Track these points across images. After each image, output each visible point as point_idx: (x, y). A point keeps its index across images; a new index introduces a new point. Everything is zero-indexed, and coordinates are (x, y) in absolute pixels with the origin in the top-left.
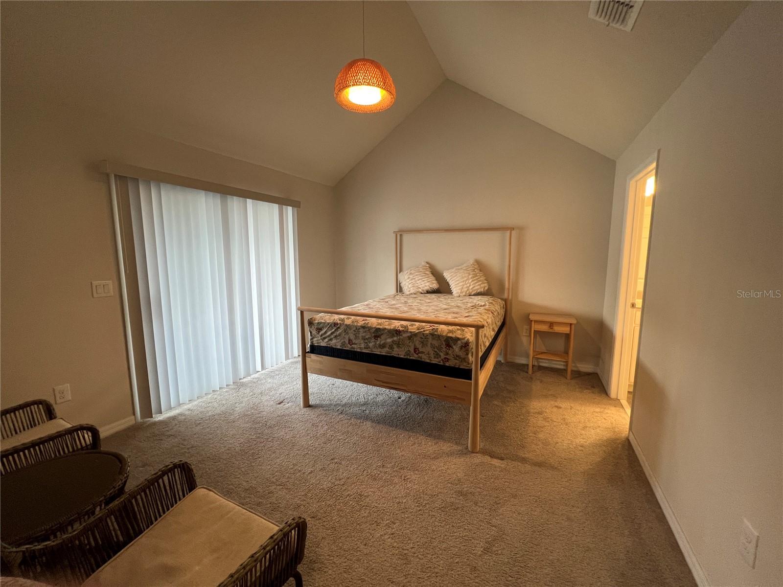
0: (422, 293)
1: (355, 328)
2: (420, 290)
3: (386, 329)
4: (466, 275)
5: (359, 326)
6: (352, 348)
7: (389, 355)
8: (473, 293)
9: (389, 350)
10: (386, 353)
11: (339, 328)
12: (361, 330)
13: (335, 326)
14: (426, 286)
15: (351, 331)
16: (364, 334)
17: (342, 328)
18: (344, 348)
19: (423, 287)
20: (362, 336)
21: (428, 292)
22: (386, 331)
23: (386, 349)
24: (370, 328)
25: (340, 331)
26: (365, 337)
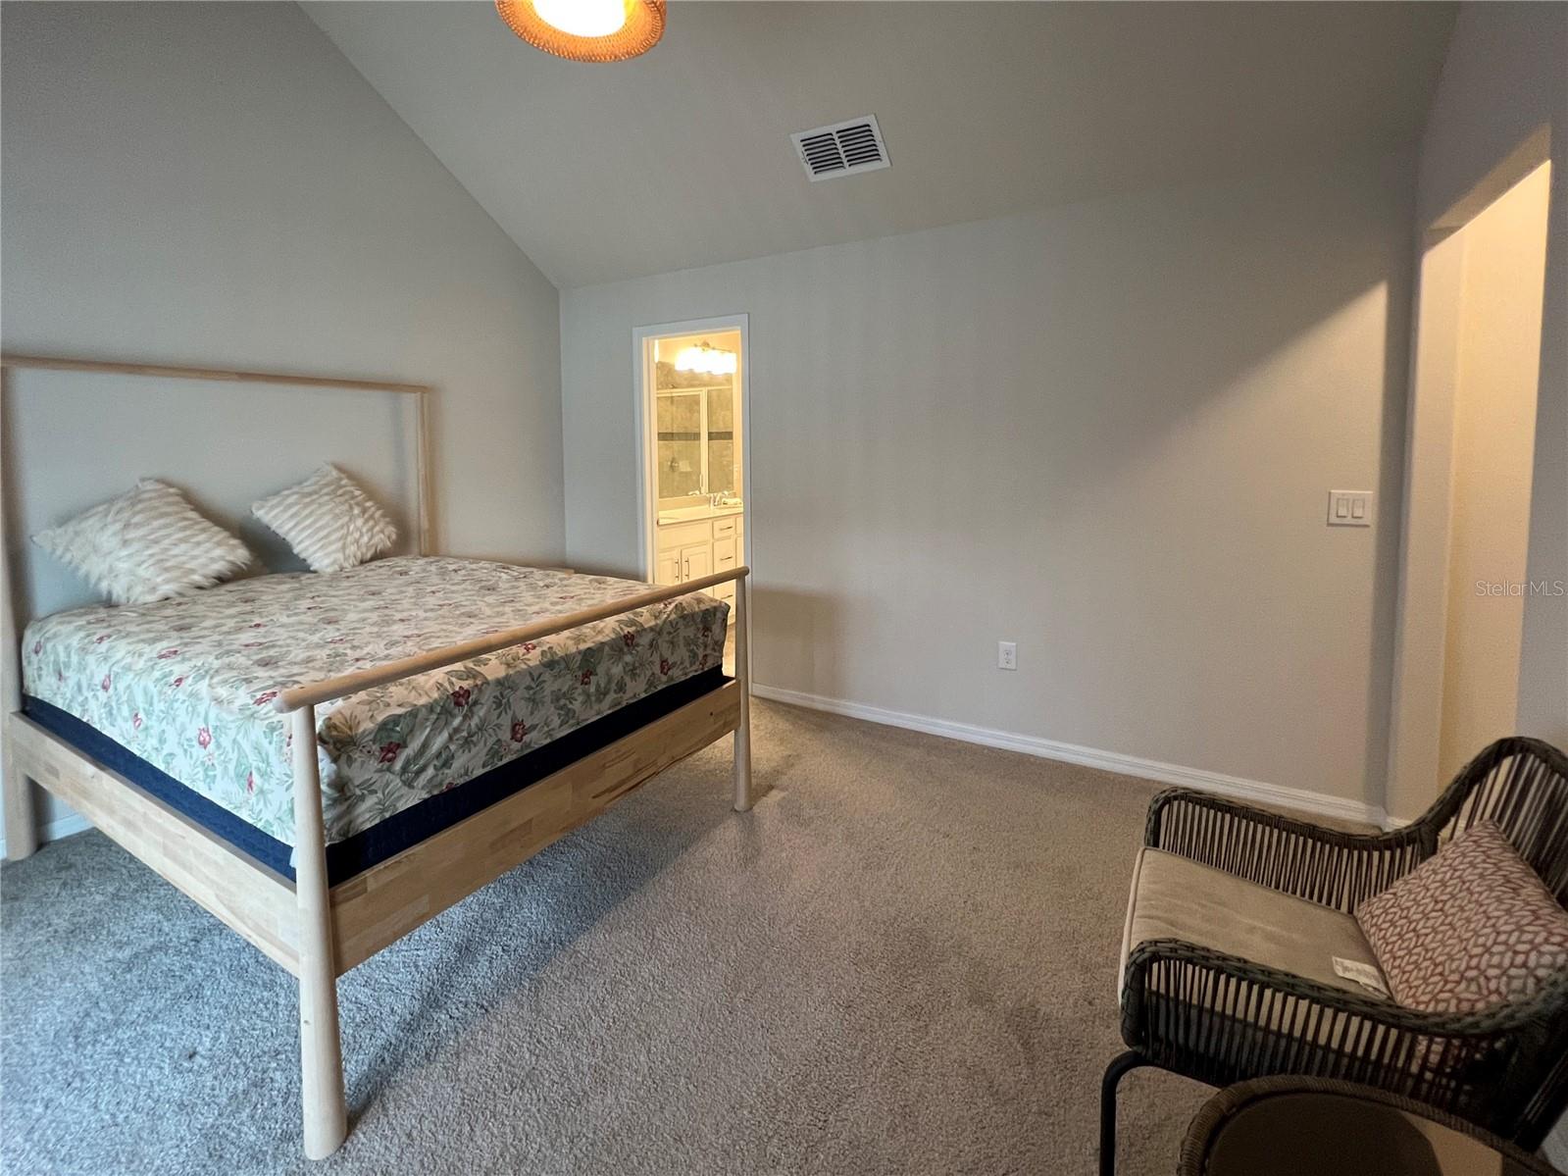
0: (200, 588)
1: (528, 681)
2: (197, 578)
3: (603, 644)
4: (346, 507)
5: (536, 667)
6: (528, 745)
7: (619, 707)
8: (369, 556)
9: (615, 696)
10: (609, 709)
11: (476, 703)
12: (547, 676)
13: (458, 704)
14: (213, 560)
15: (518, 693)
16: (555, 687)
17: (487, 699)
18: (500, 764)
19: (205, 565)
20: (553, 692)
21: (221, 580)
22: (607, 648)
23: (612, 696)
24: (567, 659)
25: (481, 713)
26: (560, 690)
